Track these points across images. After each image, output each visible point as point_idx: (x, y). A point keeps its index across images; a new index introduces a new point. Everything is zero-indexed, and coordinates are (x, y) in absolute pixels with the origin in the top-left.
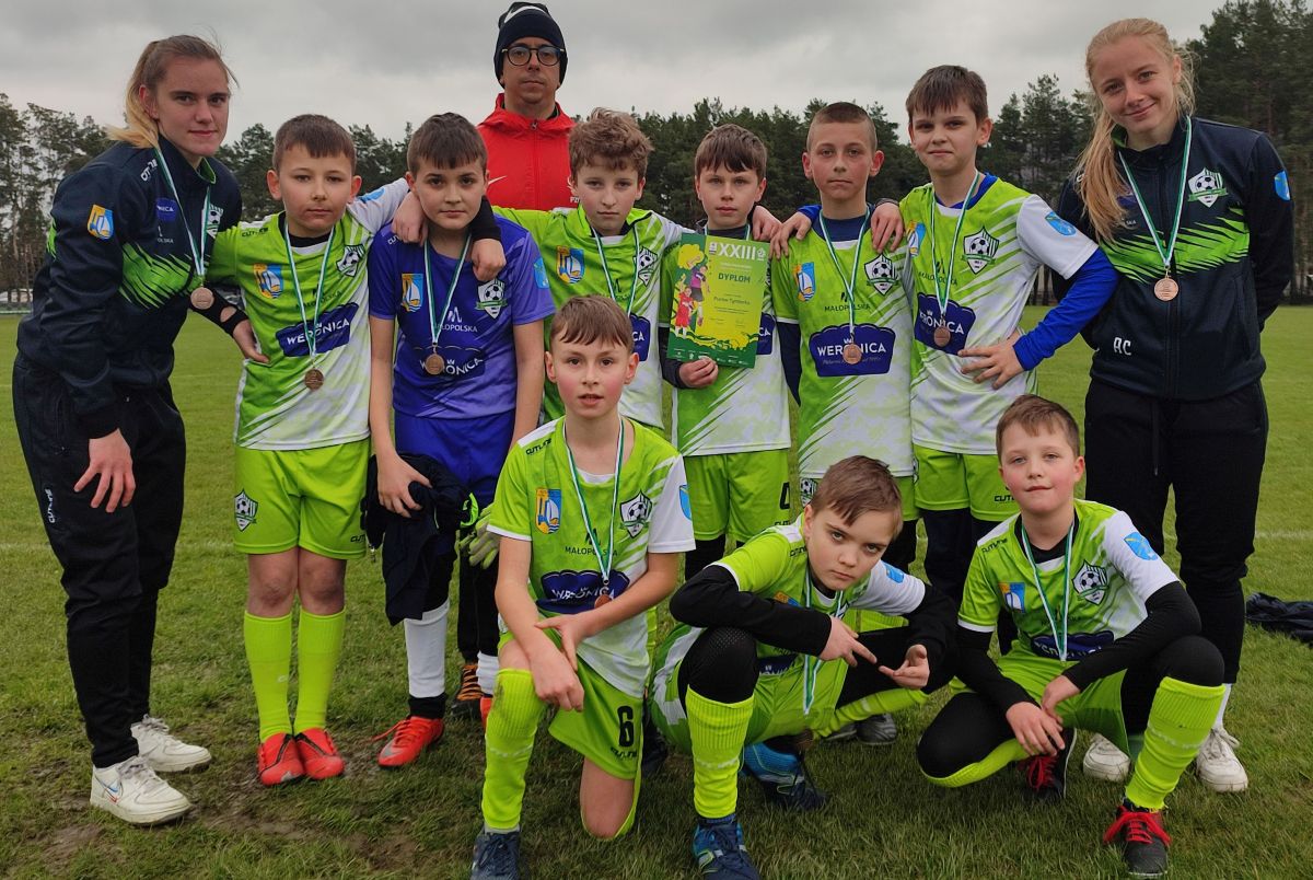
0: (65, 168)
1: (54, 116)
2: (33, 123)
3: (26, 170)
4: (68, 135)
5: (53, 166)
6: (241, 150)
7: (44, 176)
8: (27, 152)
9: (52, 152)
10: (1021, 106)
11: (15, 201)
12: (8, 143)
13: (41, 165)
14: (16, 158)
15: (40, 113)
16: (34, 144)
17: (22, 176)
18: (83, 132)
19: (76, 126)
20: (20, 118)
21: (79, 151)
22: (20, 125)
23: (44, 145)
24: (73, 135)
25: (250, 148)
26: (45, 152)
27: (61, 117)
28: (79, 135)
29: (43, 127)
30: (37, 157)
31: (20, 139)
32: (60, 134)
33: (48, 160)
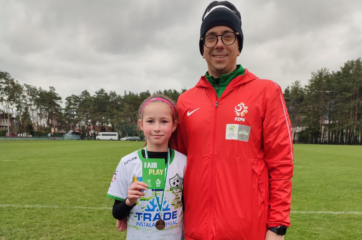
0: (34, 101)
1: (31, 87)
2: (25, 88)
3: (24, 101)
4: (34, 92)
5: (31, 100)
6: (81, 97)
7: (29, 103)
8: (24, 96)
10: (290, 89)
11: (21, 110)
12: (19, 94)
13: (28, 100)
14: (21, 98)
15: (27, 86)
16: (25, 94)
17: (23, 103)
19: (36, 89)
20: (22, 87)
21: (38, 97)
22: (22, 89)
23: (28, 95)
24: (36, 92)
25: (83, 96)
26: (29, 97)
27: (33, 87)
28: (38, 92)
29: (28, 90)
30: (26, 98)
31: (22, 93)
32: (32, 91)
33: (29, 99)
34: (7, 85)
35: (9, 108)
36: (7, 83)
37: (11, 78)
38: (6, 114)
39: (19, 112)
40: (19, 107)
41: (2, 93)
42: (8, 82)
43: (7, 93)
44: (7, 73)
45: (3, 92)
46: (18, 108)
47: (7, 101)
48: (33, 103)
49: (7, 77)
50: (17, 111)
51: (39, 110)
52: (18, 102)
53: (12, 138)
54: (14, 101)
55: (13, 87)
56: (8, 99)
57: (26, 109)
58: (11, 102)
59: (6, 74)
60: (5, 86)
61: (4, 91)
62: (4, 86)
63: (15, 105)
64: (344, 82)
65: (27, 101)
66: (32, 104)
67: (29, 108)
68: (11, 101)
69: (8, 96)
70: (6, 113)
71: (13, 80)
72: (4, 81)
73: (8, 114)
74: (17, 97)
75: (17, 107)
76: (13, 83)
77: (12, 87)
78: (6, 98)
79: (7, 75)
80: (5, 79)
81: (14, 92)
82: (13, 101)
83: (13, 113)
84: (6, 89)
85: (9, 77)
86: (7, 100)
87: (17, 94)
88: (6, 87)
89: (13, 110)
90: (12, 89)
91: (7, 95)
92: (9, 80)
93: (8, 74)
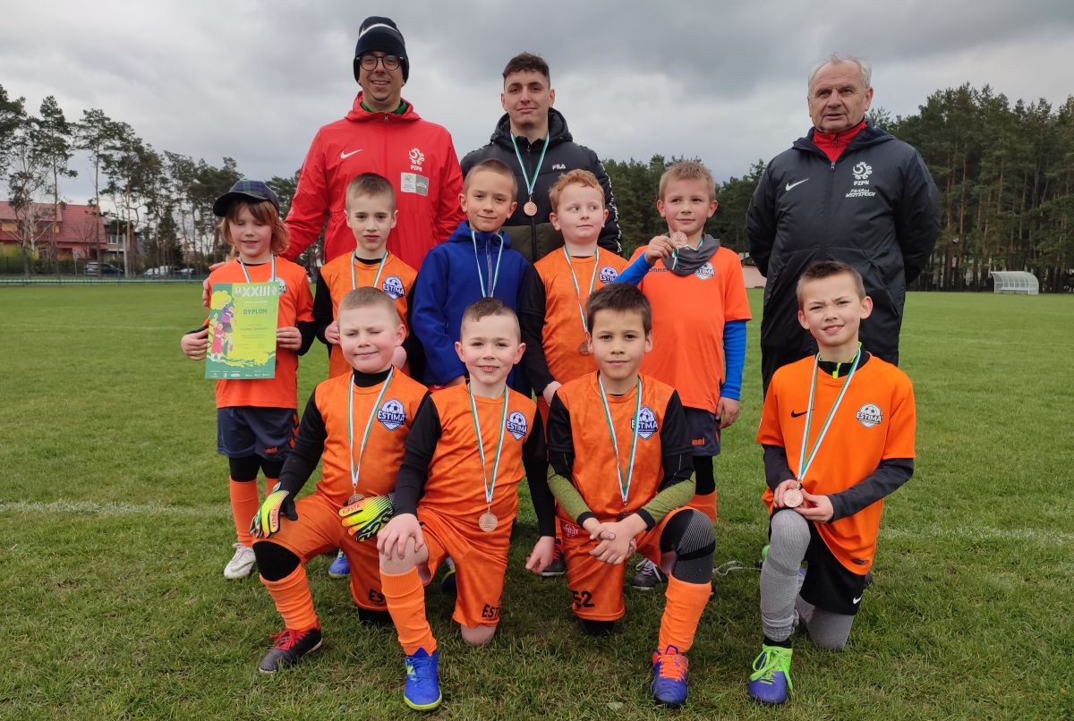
0: (188, 191)
1: (180, 158)
2: (167, 162)
3: (164, 192)
4: (188, 171)
5: (180, 190)
7: (174, 196)
8: (164, 181)
9: (180, 182)
11: (157, 211)
12: (153, 175)
13: (173, 189)
14: (158, 185)
15: (171, 156)
16: (168, 175)
17: (162, 196)
18: (198, 169)
19: (193, 165)
20: (160, 158)
21: (196, 181)
22: (159, 163)
23: (174, 177)
24: (192, 170)
26: (175, 181)
27: (185, 159)
28: (196, 170)
29: (174, 165)
30: (169, 184)
31: (160, 173)
32: (184, 170)
33: (177, 186)
34: (126, 155)
35: (128, 208)
36: (125, 148)
37: (135, 137)
38: (122, 223)
39: (152, 216)
40: (151, 206)
41: (114, 173)
42: (129, 147)
43: (125, 173)
44: (125, 124)
45: (116, 169)
46: (149, 208)
47: (124, 191)
48: (184, 195)
49: (125, 135)
50: (147, 214)
51: (197, 213)
52: (151, 194)
53: (135, 278)
54: (141, 191)
55: (141, 158)
56: (126, 186)
57: (169, 210)
58: (134, 194)
59: (123, 128)
60: (119, 156)
61: (119, 168)
62: (117, 156)
63: (143, 200)
64: (931, 141)
65: (170, 191)
66: (182, 199)
67: (177, 209)
68: (135, 191)
69: (126, 180)
70: (122, 219)
71: (140, 142)
72: (118, 143)
73: (126, 223)
74: (148, 183)
75: (149, 205)
76: (139, 150)
77: (137, 160)
78: (122, 183)
79: (127, 129)
80: (121, 139)
81: (140, 169)
82: (138, 191)
83: (138, 221)
84: (122, 163)
85: (130, 135)
86: (124, 188)
87: (148, 175)
88: (123, 158)
89: (137, 212)
90: (136, 163)
91: (124, 176)
92: (129, 142)
93: (129, 126)
